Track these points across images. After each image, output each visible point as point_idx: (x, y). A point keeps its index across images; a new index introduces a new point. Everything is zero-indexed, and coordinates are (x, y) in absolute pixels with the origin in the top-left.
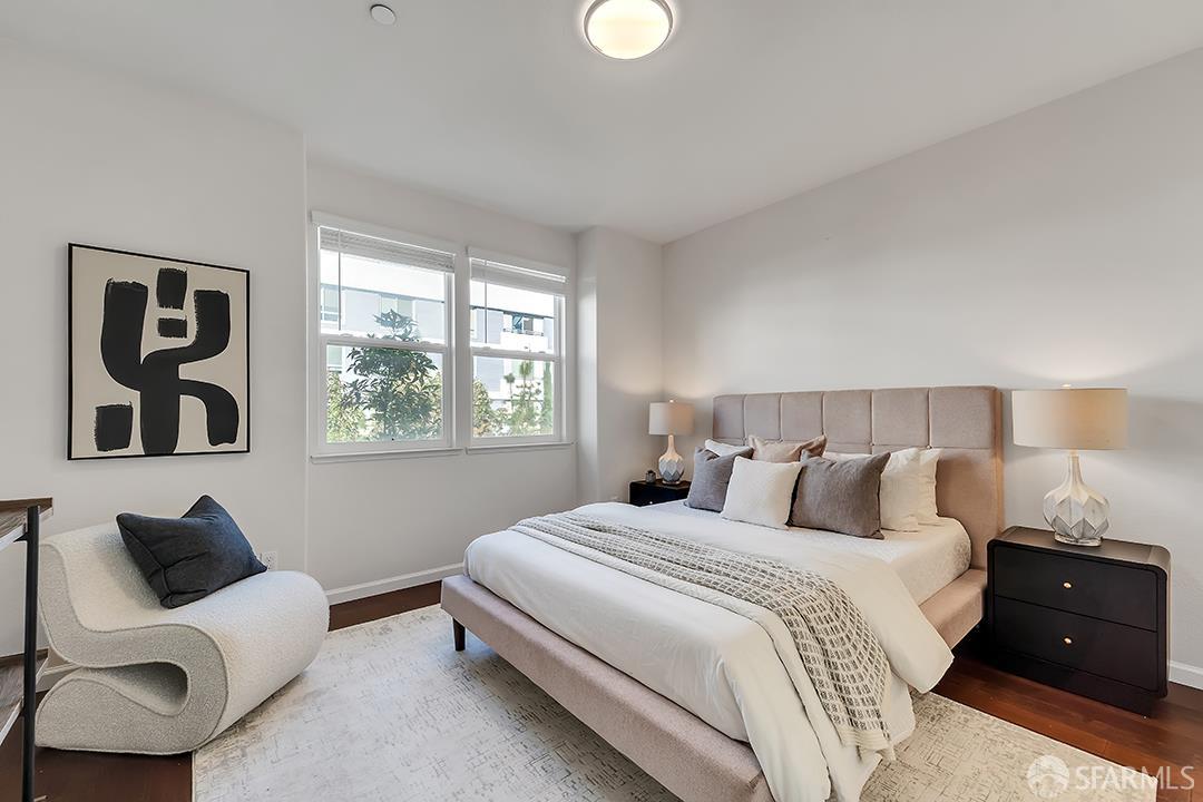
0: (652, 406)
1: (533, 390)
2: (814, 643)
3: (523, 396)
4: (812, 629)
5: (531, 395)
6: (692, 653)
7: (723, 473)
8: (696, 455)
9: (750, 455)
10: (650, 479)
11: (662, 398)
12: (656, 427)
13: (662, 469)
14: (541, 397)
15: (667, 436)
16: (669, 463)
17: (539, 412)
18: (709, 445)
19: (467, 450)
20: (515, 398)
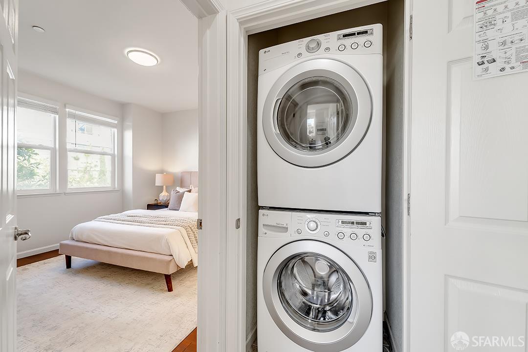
0: (157, 175)
1: (93, 165)
2: (192, 233)
3: (86, 168)
4: (192, 230)
5: (91, 167)
6: (158, 239)
7: (180, 197)
8: (172, 192)
9: (190, 191)
10: (156, 202)
11: (162, 172)
12: (158, 183)
13: (161, 198)
14: (98, 169)
15: (163, 186)
16: (163, 196)
17: (97, 176)
18: (178, 189)
19: (65, 194)
20: (80, 169)
